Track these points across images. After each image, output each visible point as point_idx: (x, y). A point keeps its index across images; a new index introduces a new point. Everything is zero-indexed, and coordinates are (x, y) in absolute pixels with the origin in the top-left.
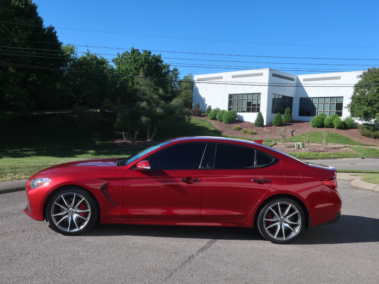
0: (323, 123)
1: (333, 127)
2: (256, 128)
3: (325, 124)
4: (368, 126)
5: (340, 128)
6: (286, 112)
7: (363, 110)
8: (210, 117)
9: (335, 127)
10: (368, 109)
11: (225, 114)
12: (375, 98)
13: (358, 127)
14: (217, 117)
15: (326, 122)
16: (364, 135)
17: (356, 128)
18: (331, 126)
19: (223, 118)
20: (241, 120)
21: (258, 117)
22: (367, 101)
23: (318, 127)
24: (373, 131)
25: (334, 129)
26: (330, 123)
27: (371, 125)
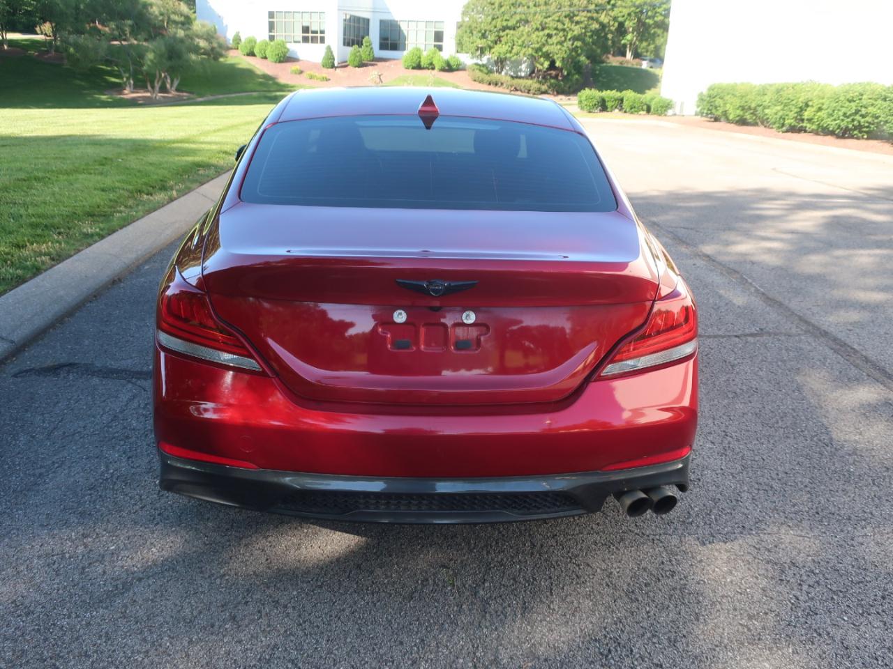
0: (420, 62)
1: (433, 69)
2: (325, 70)
3: (422, 64)
4: (481, 67)
5: (443, 70)
6: (364, 44)
7: (475, 44)
8: (243, 52)
9: (436, 68)
10: (481, 43)
11: (271, 48)
12: (490, 26)
13: (467, 68)
14: (256, 51)
15: (424, 63)
16: (475, 81)
17: (464, 69)
18: (431, 67)
19: (268, 54)
20: (295, 57)
21: (327, 53)
22: (480, 31)
23: (413, 68)
24: (487, 74)
25: (435, 72)
26: (429, 62)
27: (483, 65)
